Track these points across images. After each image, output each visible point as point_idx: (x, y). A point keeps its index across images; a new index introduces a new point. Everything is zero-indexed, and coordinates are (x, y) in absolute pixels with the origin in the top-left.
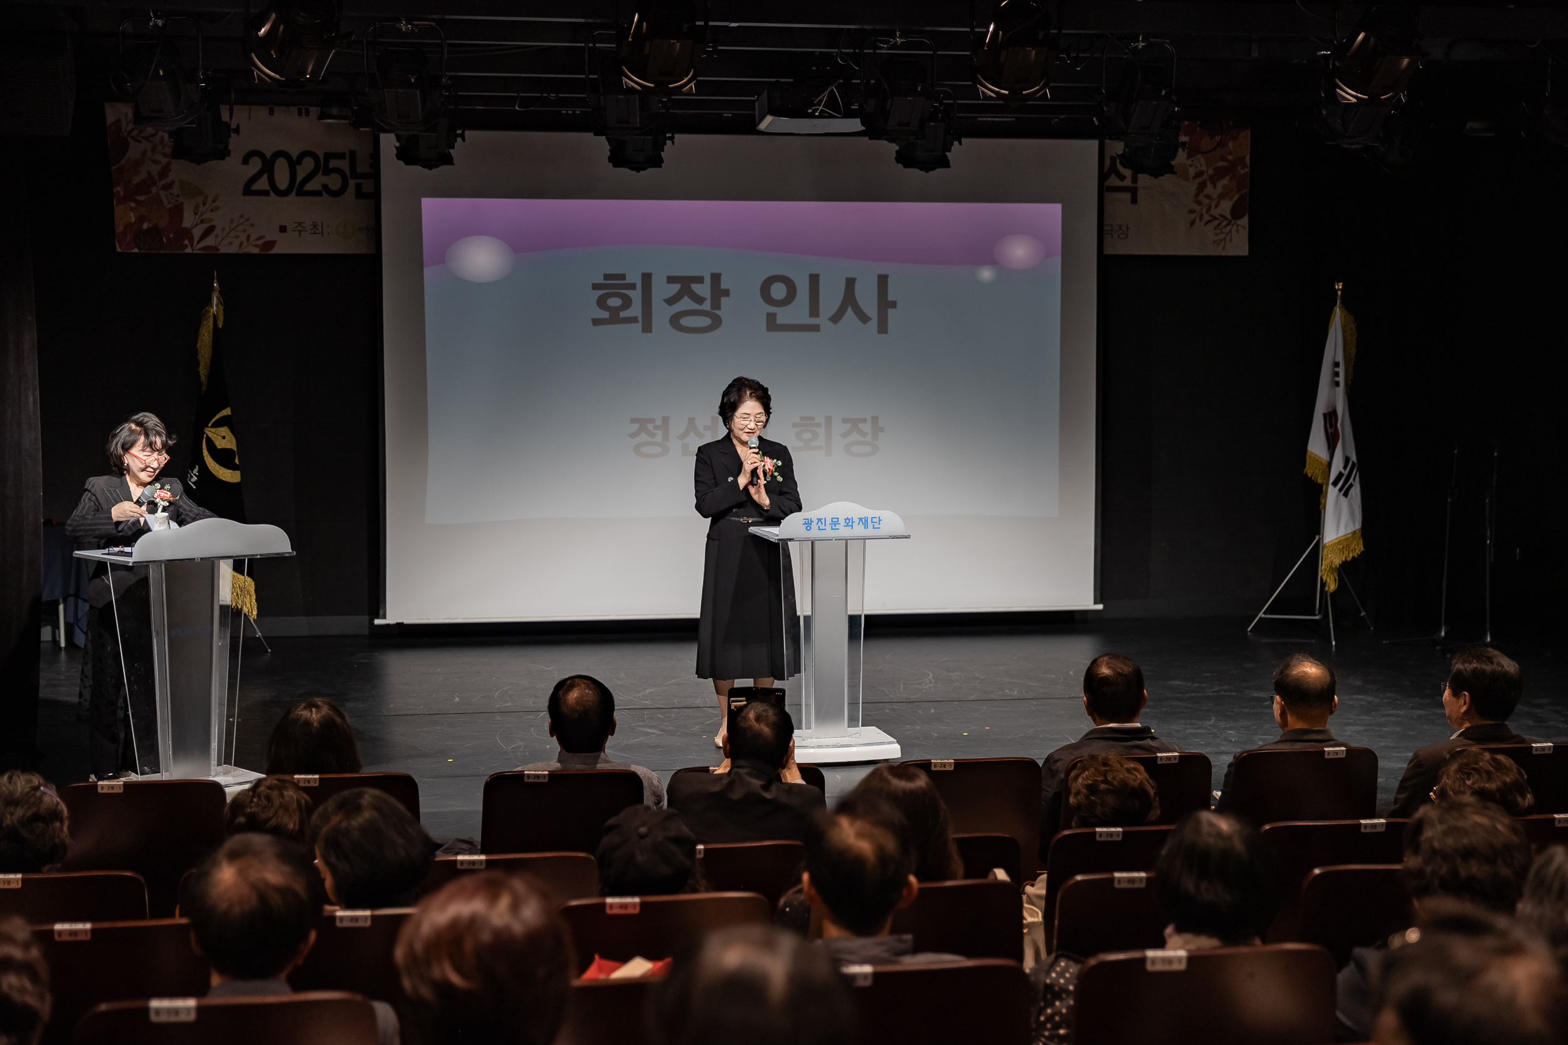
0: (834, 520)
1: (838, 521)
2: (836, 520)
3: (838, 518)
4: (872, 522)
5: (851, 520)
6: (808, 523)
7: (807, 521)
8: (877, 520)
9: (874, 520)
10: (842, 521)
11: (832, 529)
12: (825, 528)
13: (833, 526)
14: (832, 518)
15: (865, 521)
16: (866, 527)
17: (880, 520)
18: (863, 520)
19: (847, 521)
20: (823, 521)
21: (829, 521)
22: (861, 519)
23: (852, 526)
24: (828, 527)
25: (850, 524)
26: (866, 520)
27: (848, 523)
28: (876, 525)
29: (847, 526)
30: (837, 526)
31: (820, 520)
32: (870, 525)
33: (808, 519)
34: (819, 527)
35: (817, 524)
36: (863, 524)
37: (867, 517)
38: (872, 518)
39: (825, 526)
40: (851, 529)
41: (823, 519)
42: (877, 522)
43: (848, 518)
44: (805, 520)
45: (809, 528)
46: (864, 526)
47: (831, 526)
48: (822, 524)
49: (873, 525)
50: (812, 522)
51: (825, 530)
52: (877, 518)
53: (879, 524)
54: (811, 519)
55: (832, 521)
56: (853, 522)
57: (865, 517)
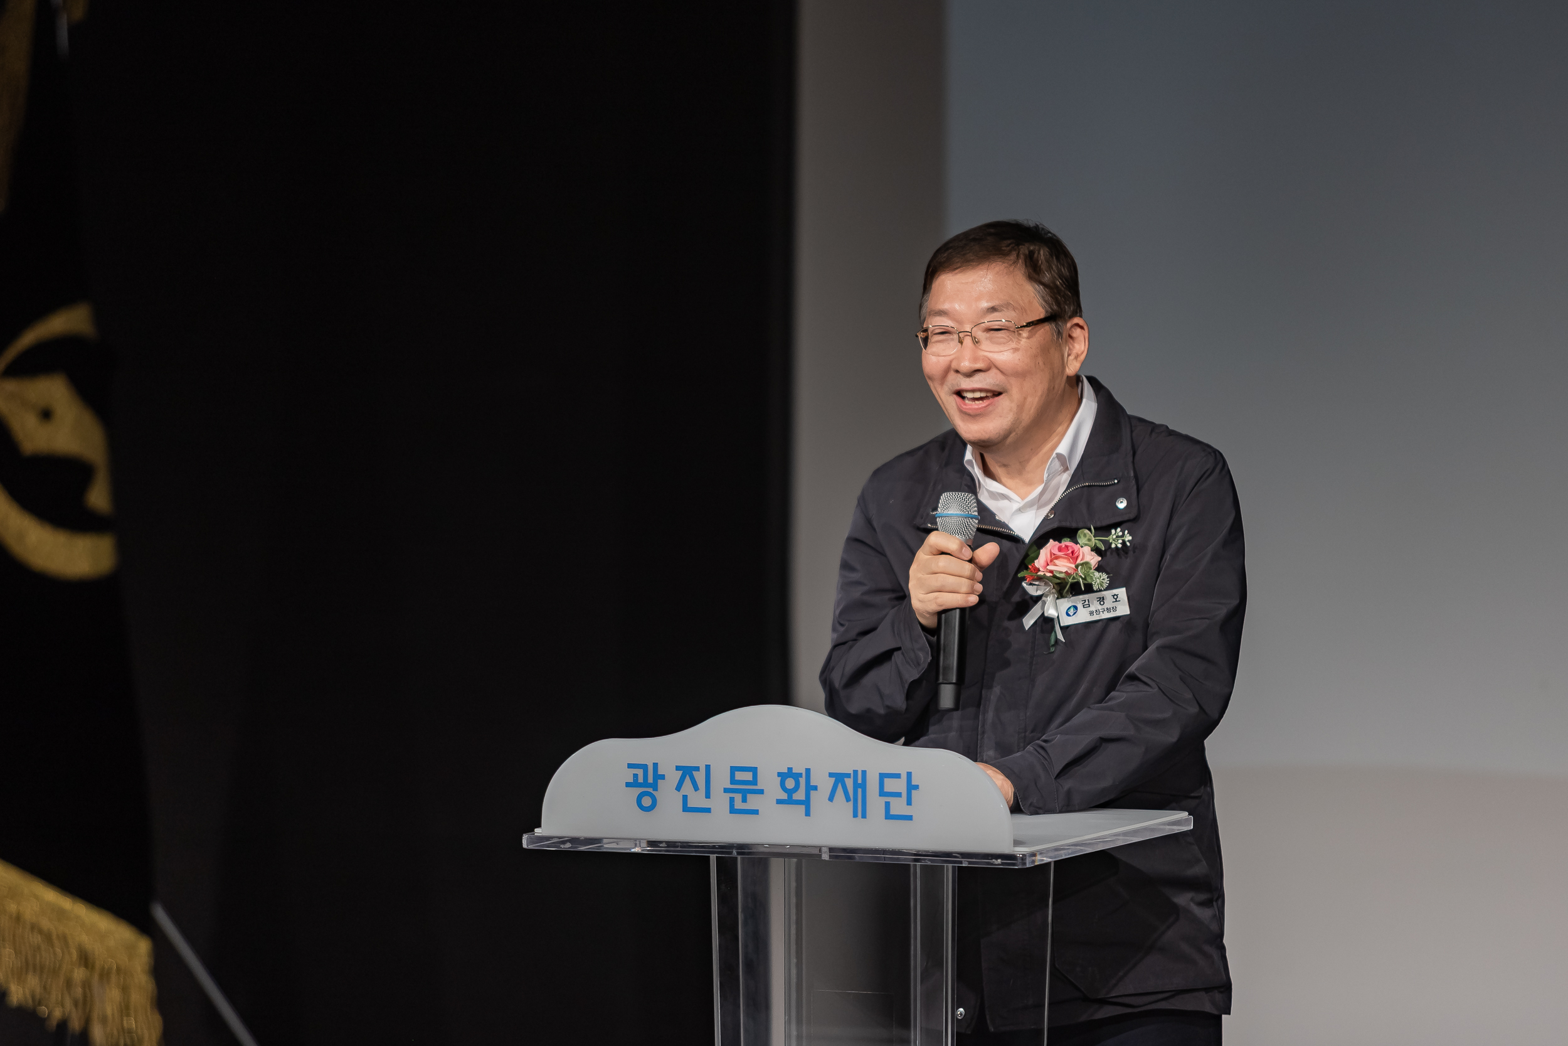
0: (740, 776)
1: (754, 782)
2: (748, 776)
3: (754, 770)
4: (882, 793)
5: (802, 781)
6: (645, 784)
7: (640, 772)
8: (899, 786)
9: (891, 785)
10: (769, 782)
11: (733, 810)
12: (703, 803)
13: (738, 797)
14: (733, 770)
15: (856, 785)
16: (860, 810)
17: (911, 787)
18: (849, 782)
19: (790, 783)
20: (700, 777)
21: (721, 779)
22: (839, 778)
23: (806, 803)
24: (720, 802)
25: (800, 795)
26: (861, 785)
27: (790, 793)
28: (899, 806)
29: (790, 801)
30: (753, 802)
31: (687, 772)
32: (875, 804)
33: (644, 767)
34: (685, 798)
35: (678, 788)
36: (848, 799)
37: (864, 772)
38: (883, 776)
39: (708, 796)
40: (808, 814)
41: (697, 769)
42: (899, 795)
43: (790, 769)
44: (636, 771)
45: (647, 801)
46: (851, 804)
47: (732, 800)
48: (696, 788)
49: (887, 804)
50: (658, 777)
51: (708, 810)
52: (898, 776)
53: (909, 803)
54: (655, 765)
55: (733, 781)
56: (811, 788)
57: (856, 772)
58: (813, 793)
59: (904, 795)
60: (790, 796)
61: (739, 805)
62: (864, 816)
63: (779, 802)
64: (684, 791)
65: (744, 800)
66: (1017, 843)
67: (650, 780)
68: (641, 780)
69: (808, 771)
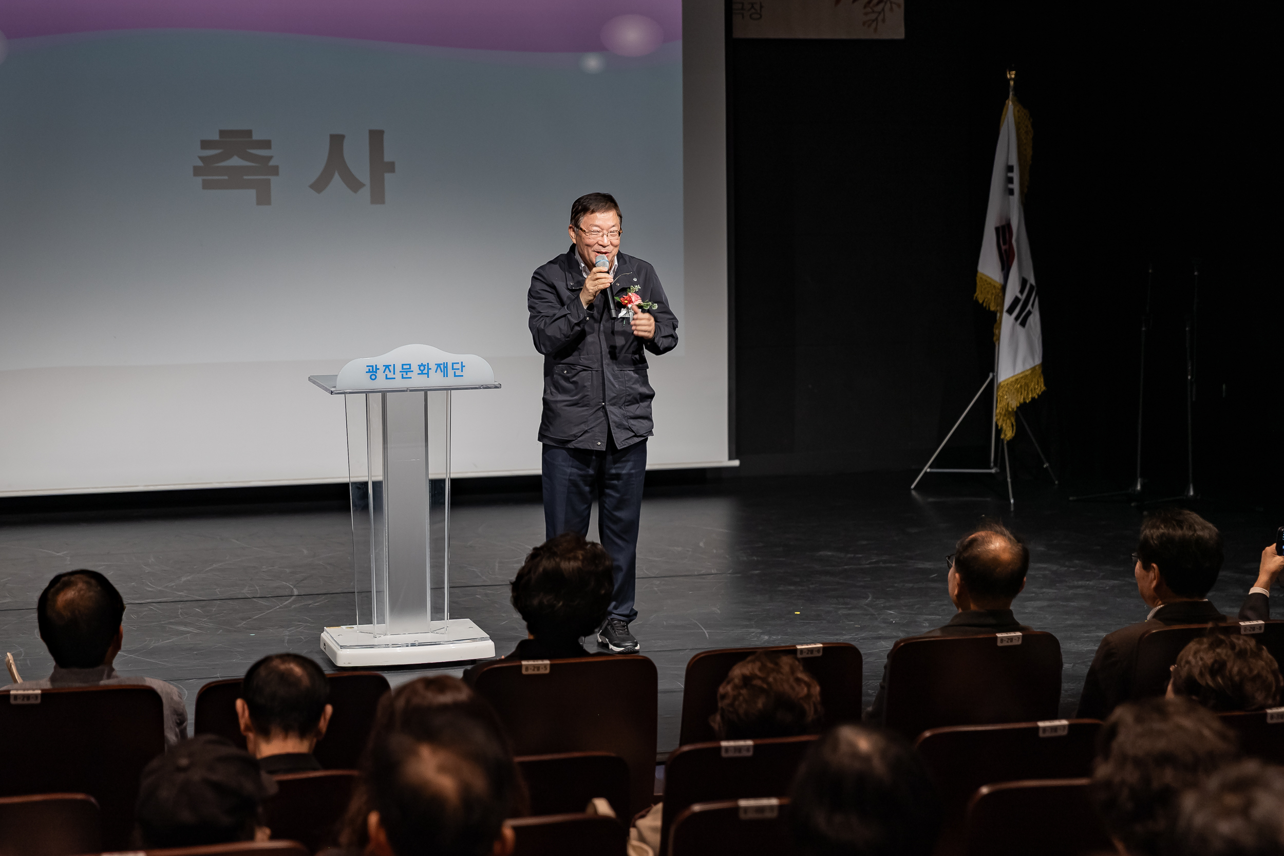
0: (405, 367)
1: (410, 368)
2: (408, 367)
3: (410, 365)
4: (453, 369)
5: (426, 367)
6: (373, 371)
7: (371, 368)
8: (459, 366)
9: (455, 366)
10: (415, 368)
11: (403, 378)
12: (393, 376)
13: (404, 374)
14: (403, 365)
15: (444, 367)
16: (446, 375)
17: (463, 366)
18: (442, 366)
19: (422, 368)
20: (391, 368)
21: (398, 368)
22: (438, 365)
23: (428, 374)
24: (398, 375)
25: (425, 371)
26: (446, 367)
27: (422, 371)
28: (458, 373)
29: (422, 373)
30: (409, 375)
31: (387, 367)
32: (451, 372)
33: (372, 366)
34: (386, 375)
35: (384, 372)
36: (442, 372)
37: (447, 363)
38: (453, 364)
39: (394, 374)
40: (428, 377)
41: (391, 366)
42: (459, 369)
43: (422, 364)
44: (369, 368)
45: (373, 377)
46: (443, 373)
47: (402, 375)
48: (390, 372)
49: (455, 372)
50: (377, 369)
51: (395, 378)
52: (458, 363)
53: (462, 371)
54: (376, 365)
55: (403, 368)
56: (429, 369)
57: (444, 363)
58: (430, 370)
59: (460, 369)
60: (422, 372)
61: (405, 376)
62: (447, 376)
63: (418, 374)
64: (386, 373)
65: (407, 374)
66: (495, 382)
67: (374, 370)
68: (371, 370)
69: (428, 364)
